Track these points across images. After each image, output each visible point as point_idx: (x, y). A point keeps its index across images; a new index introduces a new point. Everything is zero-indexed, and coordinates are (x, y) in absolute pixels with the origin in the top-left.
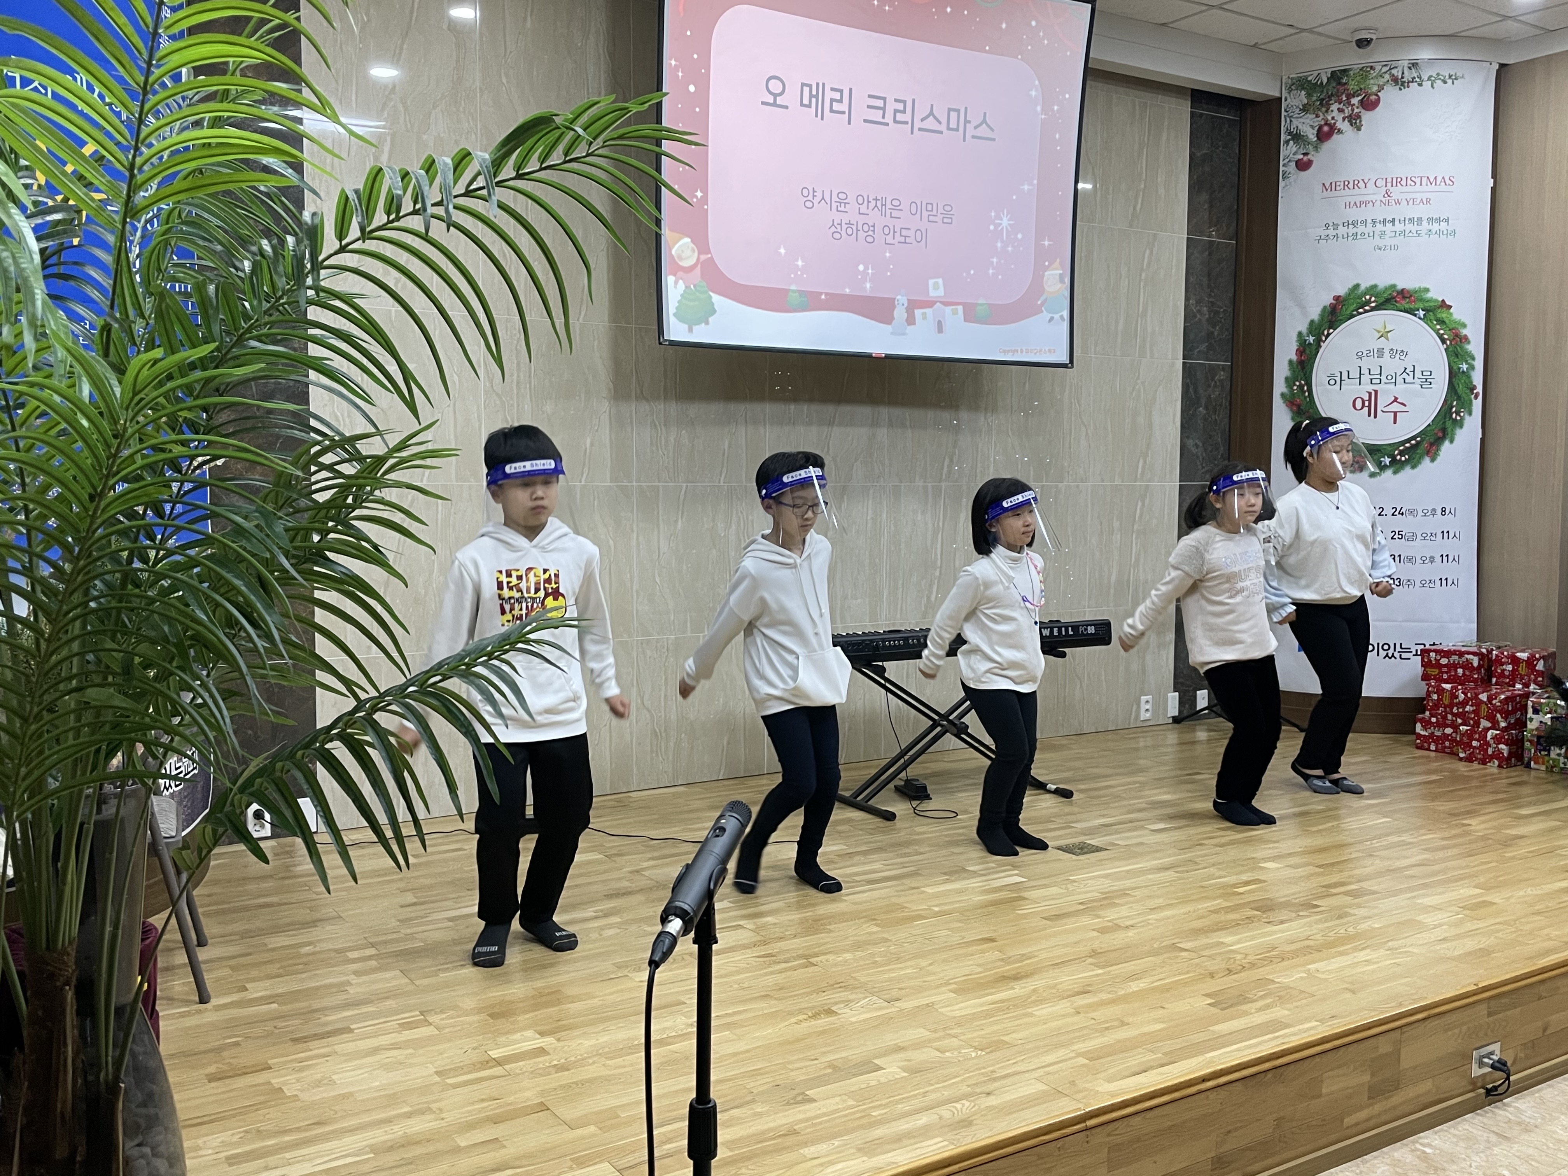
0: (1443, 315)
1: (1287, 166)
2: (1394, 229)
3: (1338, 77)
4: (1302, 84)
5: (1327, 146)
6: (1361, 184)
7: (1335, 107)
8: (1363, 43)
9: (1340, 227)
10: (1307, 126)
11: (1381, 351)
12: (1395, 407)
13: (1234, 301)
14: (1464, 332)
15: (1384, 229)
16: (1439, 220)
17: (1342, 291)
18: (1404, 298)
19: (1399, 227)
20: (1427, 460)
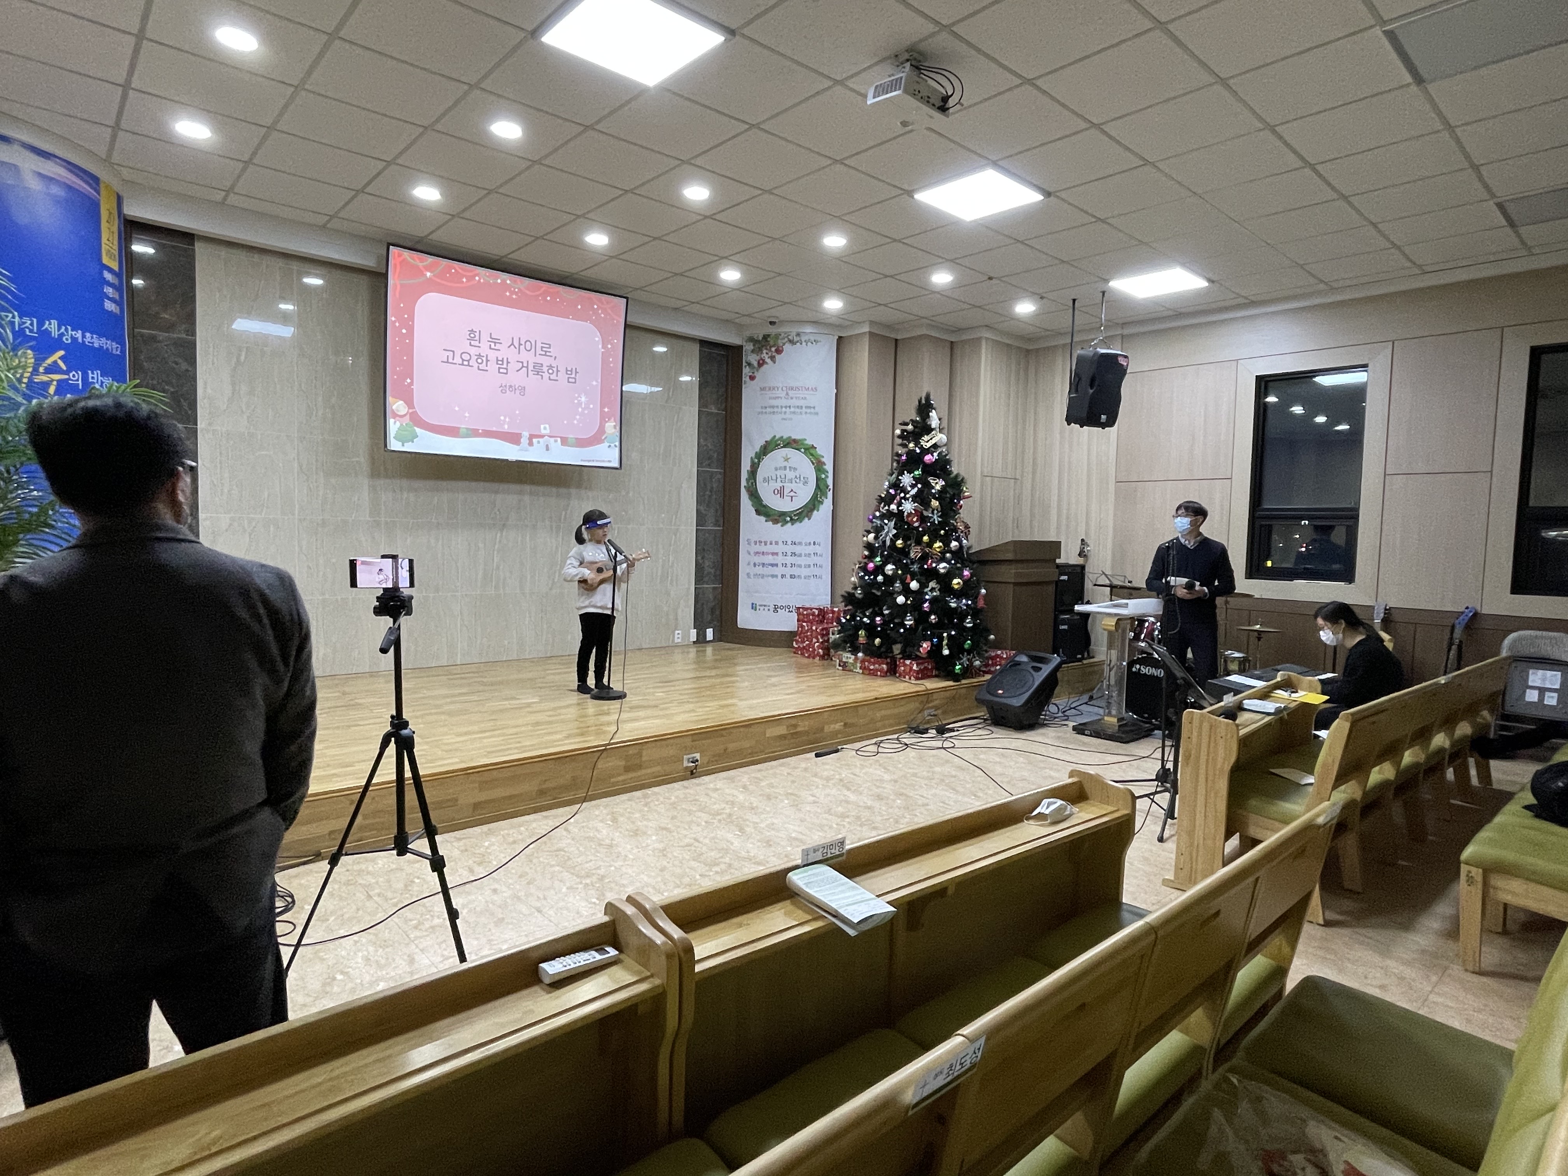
0: (812, 451)
1: (746, 378)
2: (790, 410)
3: (766, 337)
4: (751, 339)
5: (762, 370)
6: (776, 389)
7: (765, 351)
8: (772, 323)
9: (768, 408)
10: (753, 359)
11: (785, 468)
12: (792, 494)
13: (725, 441)
14: (823, 460)
15: (786, 410)
16: (810, 407)
17: (768, 439)
18: (795, 443)
19: (792, 409)
20: (806, 519)
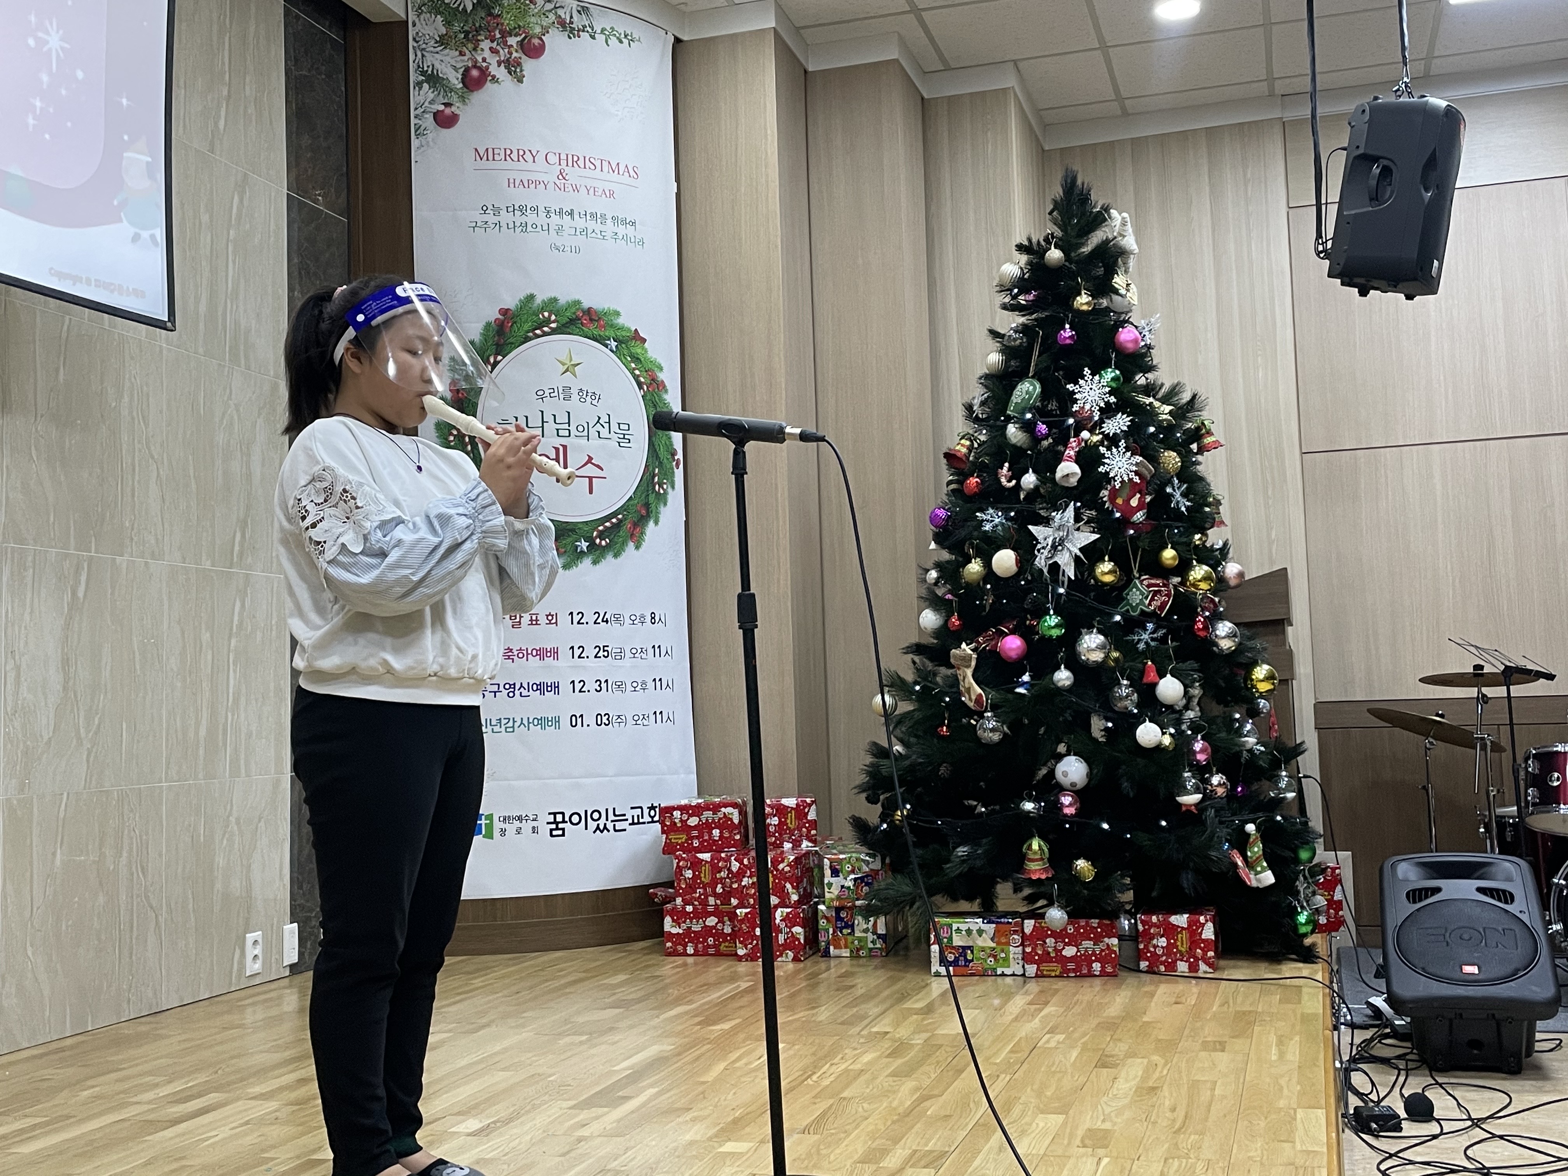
0: (637, 349)
1: (420, 119)
2: (573, 224)
3: (487, 4)
4: (437, 6)
5: (477, 97)
6: (528, 156)
9: (503, 212)
10: (447, 64)
11: (566, 392)
12: (590, 470)
14: (661, 376)
15: (560, 222)
16: (624, 222)
17: (511, 302)
18: (591, 320)
20: (631, 546)
